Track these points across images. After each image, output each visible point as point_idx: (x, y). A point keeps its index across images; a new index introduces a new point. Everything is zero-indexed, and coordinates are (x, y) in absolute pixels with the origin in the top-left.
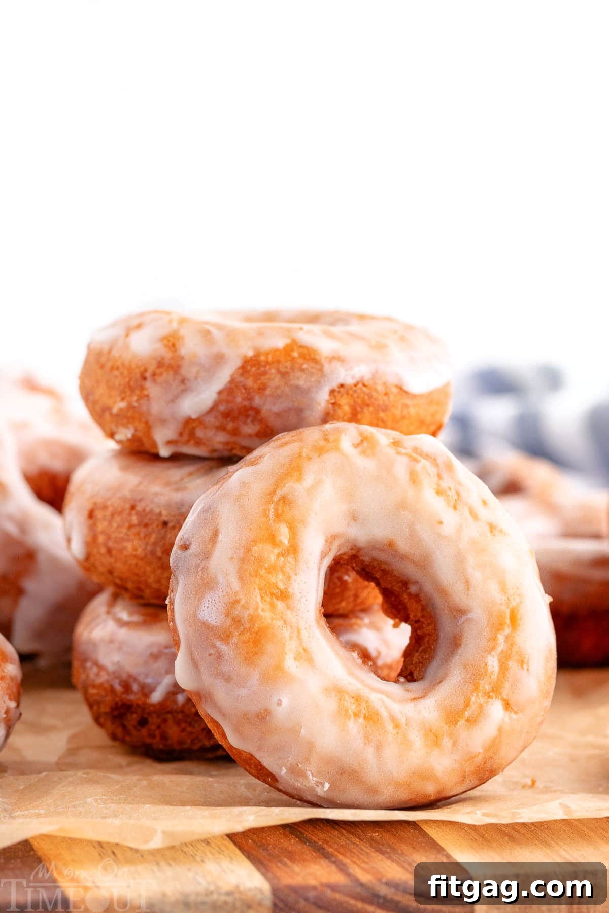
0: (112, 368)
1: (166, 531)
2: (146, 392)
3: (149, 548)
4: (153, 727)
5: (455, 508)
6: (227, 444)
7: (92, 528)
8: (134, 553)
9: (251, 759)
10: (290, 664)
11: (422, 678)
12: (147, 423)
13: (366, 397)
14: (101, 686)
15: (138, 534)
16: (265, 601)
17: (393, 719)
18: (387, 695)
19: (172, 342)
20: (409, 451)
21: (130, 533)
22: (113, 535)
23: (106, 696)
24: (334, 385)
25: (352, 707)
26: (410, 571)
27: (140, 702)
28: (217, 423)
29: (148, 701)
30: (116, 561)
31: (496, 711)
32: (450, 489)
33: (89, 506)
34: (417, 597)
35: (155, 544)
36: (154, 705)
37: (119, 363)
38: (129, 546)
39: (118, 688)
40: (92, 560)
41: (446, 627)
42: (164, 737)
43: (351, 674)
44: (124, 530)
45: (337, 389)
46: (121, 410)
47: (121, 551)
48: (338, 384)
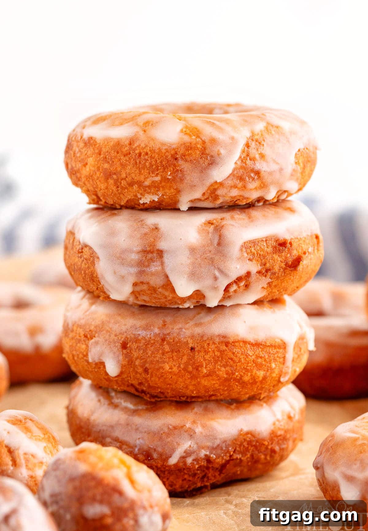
0: (140, 154)
2: (179, 168)
7: (128, 355)
8: (171, 370)
12: (177, 189)
13: (308, 156)
15: (172, 357)
19: (189, 131)
21: (164, 357)
22: (149, 360)
27: (159, 465)
28: (233, 184)
30: (152, 376)
33: (122, 340)
35: (187, 363)
36: (169, 466)
40: (124, 376)
44: (159, 356)
45: (297, 153)
46: (153, 182)
47: (158, 369)
48: (297, 150)
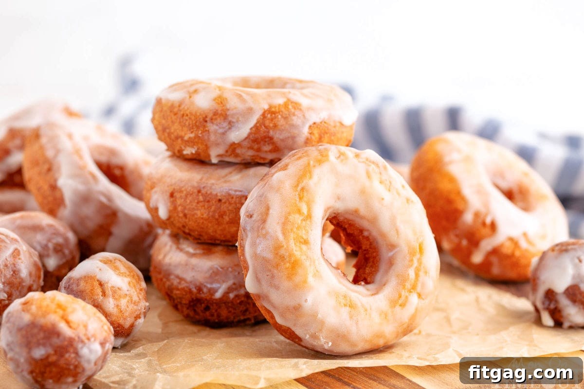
0: (183, 115)
1: (221, 205)
2: (207, 129)
3: (211, 214)
4: (214, 311)
5: (389, 190)
6: (253, 156)
7: (173, 203)
8: (202, 216)
9: (288, 330)
10: (311, 280)
11: (373, 282)
12: (206, 145)
13: (326, 129)
14: (183, 289)
15: (204, 206)
16: (297, 245)
17: (363, 306)
18: (359, 293)
19: (220, 100)
20: (364, 160)
21: (198, 205)
22: (188, 207)
23: (186, 295)
24: (311, 123)
25: (343, 301)
26: (365, 224)
27: (208, 298)
28: (249, 145)
29: (213, 297)
30: (189, 221)
31: (414, 299)
32: (386, 180)
33: (171, 190)
34: (367, 238)
35: (214, 211)
36: (216, 300)
37: (188, 112)
38: (199, 213)
39: (194, 290)
40: (172, 219)
41: (385, 254)
42: (219, 316)
43: (340, 282)
44: (195, 204)
45: (312, 125)
46: (190, 138)
47: (193, 215)
48: (313, 123)
